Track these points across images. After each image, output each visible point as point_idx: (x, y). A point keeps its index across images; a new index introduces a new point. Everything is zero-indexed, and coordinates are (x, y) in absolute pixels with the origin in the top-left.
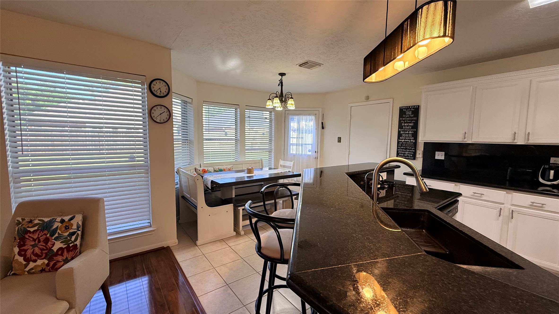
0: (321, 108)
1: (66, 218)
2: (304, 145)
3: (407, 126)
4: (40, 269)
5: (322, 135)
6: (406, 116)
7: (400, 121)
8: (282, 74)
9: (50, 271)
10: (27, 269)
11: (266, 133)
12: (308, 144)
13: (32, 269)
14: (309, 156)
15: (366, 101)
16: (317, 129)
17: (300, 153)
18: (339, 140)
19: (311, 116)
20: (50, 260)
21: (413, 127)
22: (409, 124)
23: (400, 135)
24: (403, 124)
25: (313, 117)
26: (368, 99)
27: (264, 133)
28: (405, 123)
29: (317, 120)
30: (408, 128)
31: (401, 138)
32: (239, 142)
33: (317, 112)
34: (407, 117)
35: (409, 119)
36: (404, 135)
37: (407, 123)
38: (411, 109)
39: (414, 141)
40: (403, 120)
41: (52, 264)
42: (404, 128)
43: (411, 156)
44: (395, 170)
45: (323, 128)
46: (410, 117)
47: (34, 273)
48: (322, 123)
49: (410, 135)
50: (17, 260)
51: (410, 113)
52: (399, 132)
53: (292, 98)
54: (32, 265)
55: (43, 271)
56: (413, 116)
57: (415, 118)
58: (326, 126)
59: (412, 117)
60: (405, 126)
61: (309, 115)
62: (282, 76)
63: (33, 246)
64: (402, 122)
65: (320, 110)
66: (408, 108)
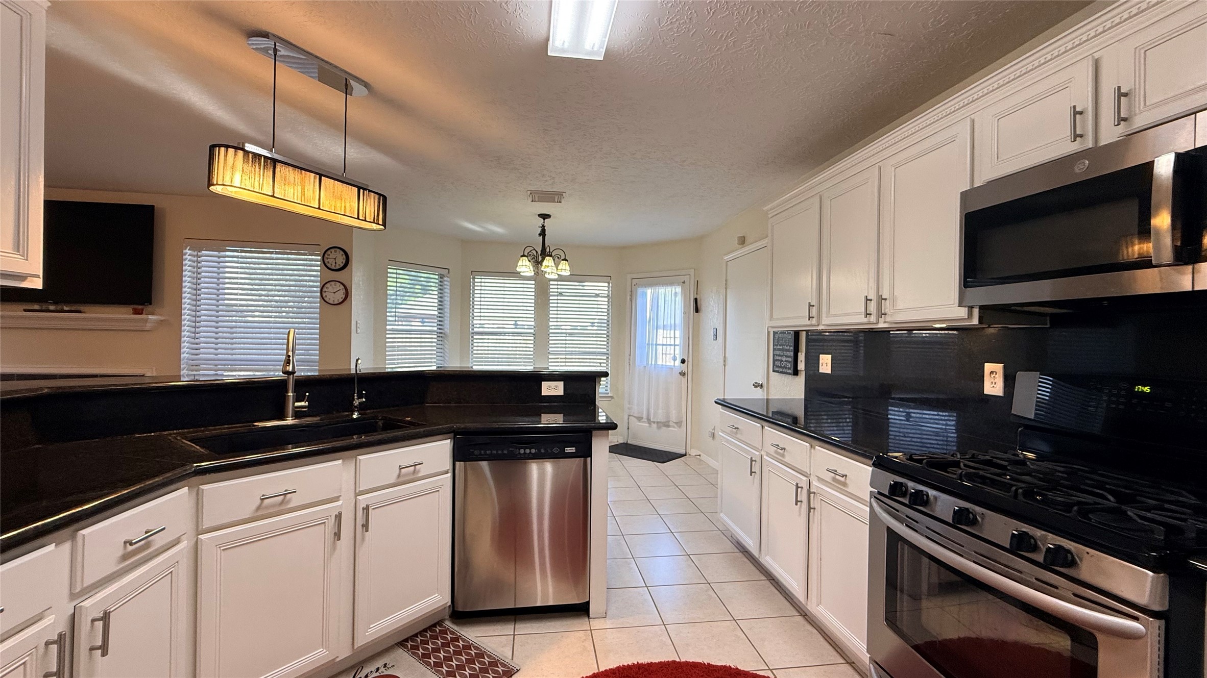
0: (692, 269)
5: (696, 324)
8: (545, 216)
11: (598, 323)
14: (670, 369)
15: (741, 246)
16: (686, 312)
18: (715, 334)
19: (674, 287)
25: (679, 289)
26: (744, 243)
27: (594, 323)
29: (685, 295)
33: (686, 278)
43: (790, 366)
45: (697, 310)
48: (696, 300)
58: (703, 305)
61: (671, 284)
62: (544, 219)
65: (692, 272)
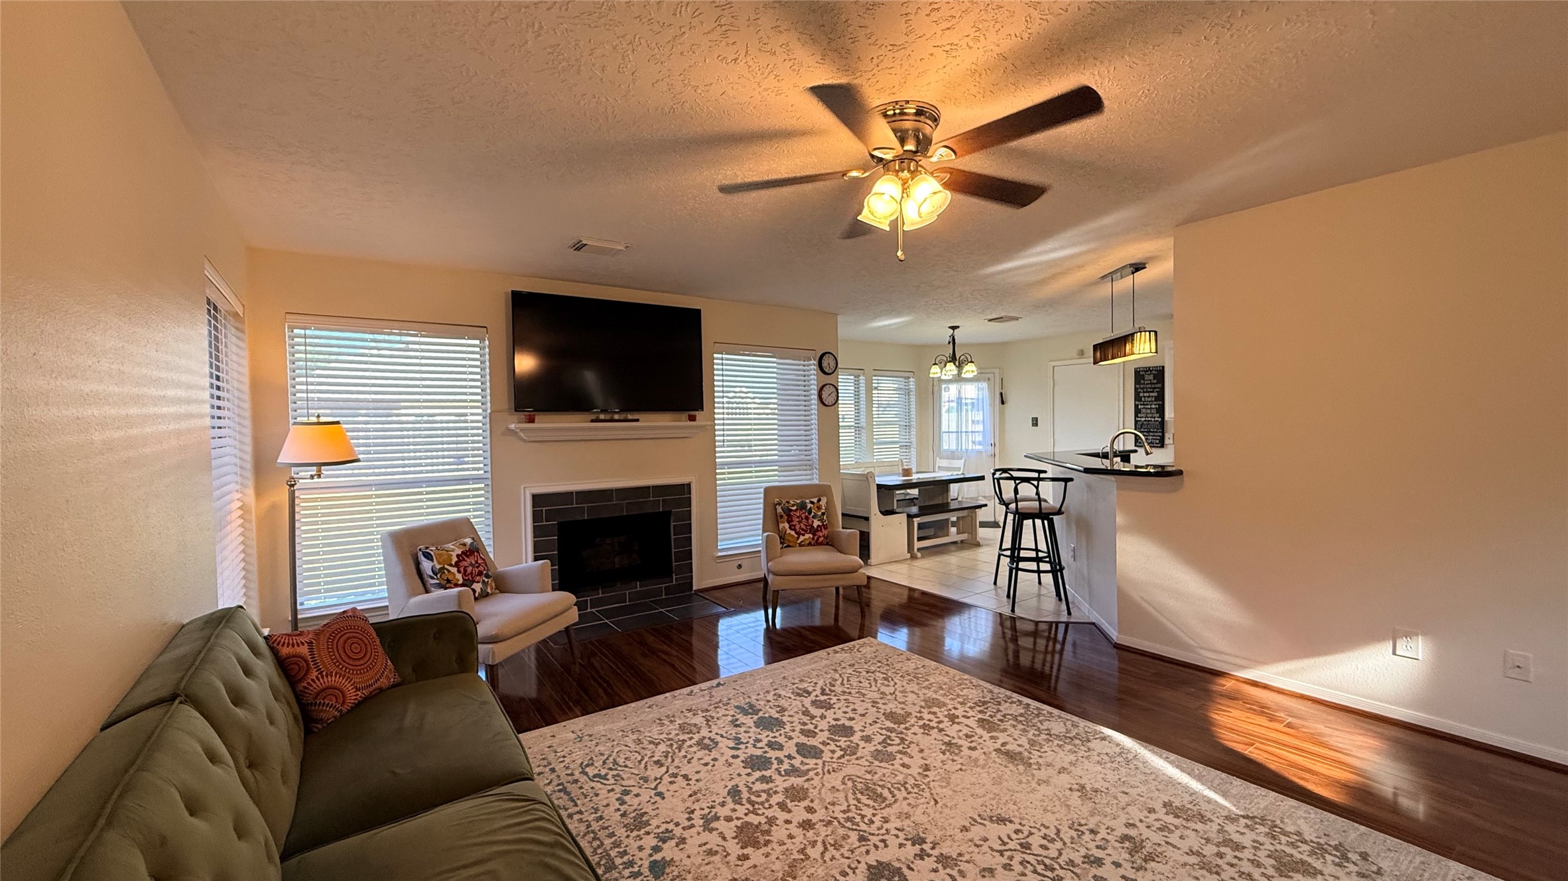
0: (998, 367)
1: (815, 500)
2: (970, 434)
3: (1149, 397)
4: (807, 542)
5: (1002, 414)
6: (1146, 382)
7: (1136, 389)
8: (954, 328)
9: (814, 545)
10: (799, 541)
12: (978, 432)
13: (802, 542)
14: (980, 452)
15: (1078, 357)
16: (992, 405)
17: (964, 448)
18: (1035, 422)
19: (980, 383)
20: (814, 535)
21: (1157, 399)
22: (1151, 394)
23: (1137, 412)
24: (1141, 394)
25: (985, 385)
26: (1083, 354)
28: (1144, 392)
29: (991, 389)
30: (1150, 399)
31: (1139, 415)
32: (864, 431)
33: (990, 376)
34: (1147, 384)
35: (1150, 386)
36: (1144, 411)
37: (1147, 392)
38: (1151, 371)
39: (1160, 420)
40: (1141, 388)
41: (816, 538)
42: (1143, 399)
43: (1158, 441)
44: (1132, 455)
45: (1003, 403)
46: (1151, 384)
47: (803, 546)
48: (1001, 394)
49: (1153, 411)
50: (790, 533)
51: (1151, 377)
52: (1136, 406)
53: (972, 362)
54: (802, 538)
55: (810, 544)
56: (1155, 381)
57: (1159, 385)
58: (1007, 398)
59: (1154, 384)
60: (1145, 397)
61: (988, 380)
62: (954, 331)
63: (800, 522)
64: (1139, 390)
65: (997, 371)
66: (1148, 370)
